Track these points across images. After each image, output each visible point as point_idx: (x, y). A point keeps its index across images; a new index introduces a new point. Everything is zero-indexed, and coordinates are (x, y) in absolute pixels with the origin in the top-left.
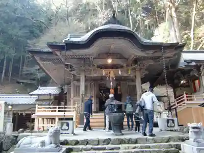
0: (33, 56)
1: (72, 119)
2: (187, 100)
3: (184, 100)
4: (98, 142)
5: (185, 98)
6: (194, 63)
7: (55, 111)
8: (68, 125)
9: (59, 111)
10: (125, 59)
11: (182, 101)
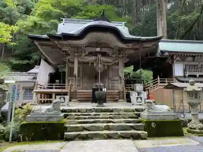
0: (33, 41)
1: (66, 95)
2: (161, 82)
3: (157, 83)
4: (87, 111)
5: (159, 81)
6: (167, 54)
7: (52, 88)
8: (64, 99)
9: (56, 88)
10: (111, 48)
11: (156, 83)
